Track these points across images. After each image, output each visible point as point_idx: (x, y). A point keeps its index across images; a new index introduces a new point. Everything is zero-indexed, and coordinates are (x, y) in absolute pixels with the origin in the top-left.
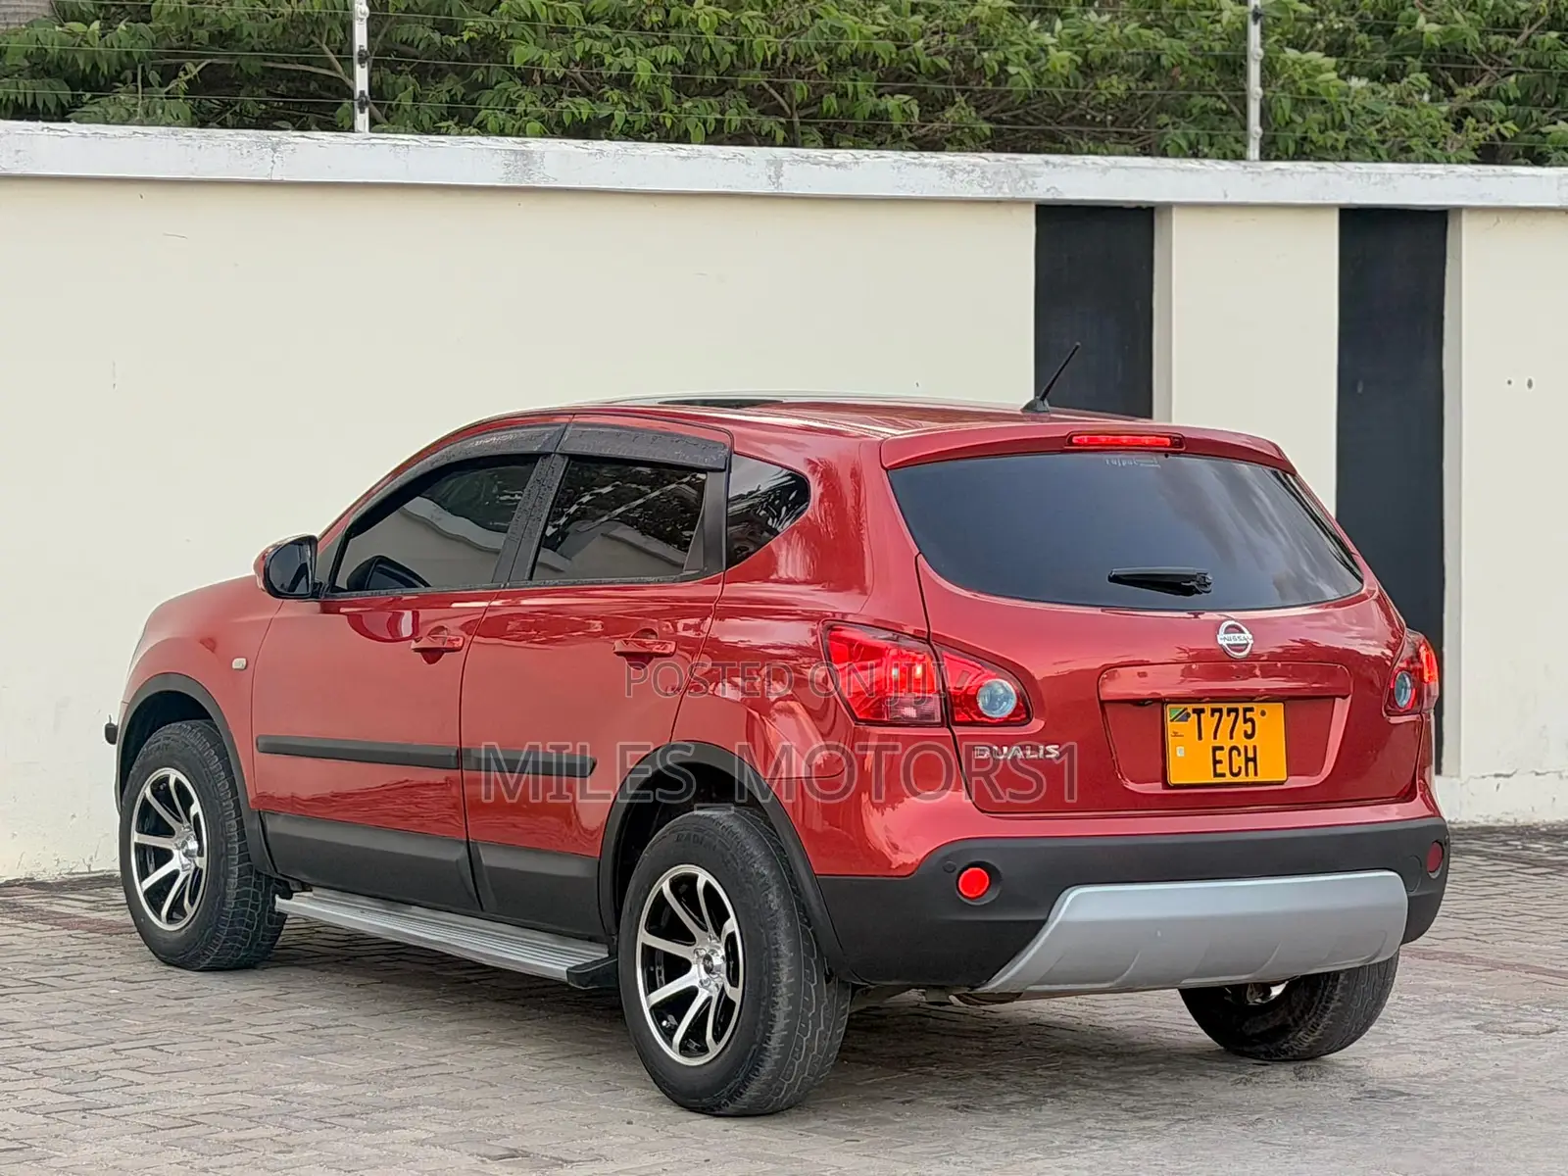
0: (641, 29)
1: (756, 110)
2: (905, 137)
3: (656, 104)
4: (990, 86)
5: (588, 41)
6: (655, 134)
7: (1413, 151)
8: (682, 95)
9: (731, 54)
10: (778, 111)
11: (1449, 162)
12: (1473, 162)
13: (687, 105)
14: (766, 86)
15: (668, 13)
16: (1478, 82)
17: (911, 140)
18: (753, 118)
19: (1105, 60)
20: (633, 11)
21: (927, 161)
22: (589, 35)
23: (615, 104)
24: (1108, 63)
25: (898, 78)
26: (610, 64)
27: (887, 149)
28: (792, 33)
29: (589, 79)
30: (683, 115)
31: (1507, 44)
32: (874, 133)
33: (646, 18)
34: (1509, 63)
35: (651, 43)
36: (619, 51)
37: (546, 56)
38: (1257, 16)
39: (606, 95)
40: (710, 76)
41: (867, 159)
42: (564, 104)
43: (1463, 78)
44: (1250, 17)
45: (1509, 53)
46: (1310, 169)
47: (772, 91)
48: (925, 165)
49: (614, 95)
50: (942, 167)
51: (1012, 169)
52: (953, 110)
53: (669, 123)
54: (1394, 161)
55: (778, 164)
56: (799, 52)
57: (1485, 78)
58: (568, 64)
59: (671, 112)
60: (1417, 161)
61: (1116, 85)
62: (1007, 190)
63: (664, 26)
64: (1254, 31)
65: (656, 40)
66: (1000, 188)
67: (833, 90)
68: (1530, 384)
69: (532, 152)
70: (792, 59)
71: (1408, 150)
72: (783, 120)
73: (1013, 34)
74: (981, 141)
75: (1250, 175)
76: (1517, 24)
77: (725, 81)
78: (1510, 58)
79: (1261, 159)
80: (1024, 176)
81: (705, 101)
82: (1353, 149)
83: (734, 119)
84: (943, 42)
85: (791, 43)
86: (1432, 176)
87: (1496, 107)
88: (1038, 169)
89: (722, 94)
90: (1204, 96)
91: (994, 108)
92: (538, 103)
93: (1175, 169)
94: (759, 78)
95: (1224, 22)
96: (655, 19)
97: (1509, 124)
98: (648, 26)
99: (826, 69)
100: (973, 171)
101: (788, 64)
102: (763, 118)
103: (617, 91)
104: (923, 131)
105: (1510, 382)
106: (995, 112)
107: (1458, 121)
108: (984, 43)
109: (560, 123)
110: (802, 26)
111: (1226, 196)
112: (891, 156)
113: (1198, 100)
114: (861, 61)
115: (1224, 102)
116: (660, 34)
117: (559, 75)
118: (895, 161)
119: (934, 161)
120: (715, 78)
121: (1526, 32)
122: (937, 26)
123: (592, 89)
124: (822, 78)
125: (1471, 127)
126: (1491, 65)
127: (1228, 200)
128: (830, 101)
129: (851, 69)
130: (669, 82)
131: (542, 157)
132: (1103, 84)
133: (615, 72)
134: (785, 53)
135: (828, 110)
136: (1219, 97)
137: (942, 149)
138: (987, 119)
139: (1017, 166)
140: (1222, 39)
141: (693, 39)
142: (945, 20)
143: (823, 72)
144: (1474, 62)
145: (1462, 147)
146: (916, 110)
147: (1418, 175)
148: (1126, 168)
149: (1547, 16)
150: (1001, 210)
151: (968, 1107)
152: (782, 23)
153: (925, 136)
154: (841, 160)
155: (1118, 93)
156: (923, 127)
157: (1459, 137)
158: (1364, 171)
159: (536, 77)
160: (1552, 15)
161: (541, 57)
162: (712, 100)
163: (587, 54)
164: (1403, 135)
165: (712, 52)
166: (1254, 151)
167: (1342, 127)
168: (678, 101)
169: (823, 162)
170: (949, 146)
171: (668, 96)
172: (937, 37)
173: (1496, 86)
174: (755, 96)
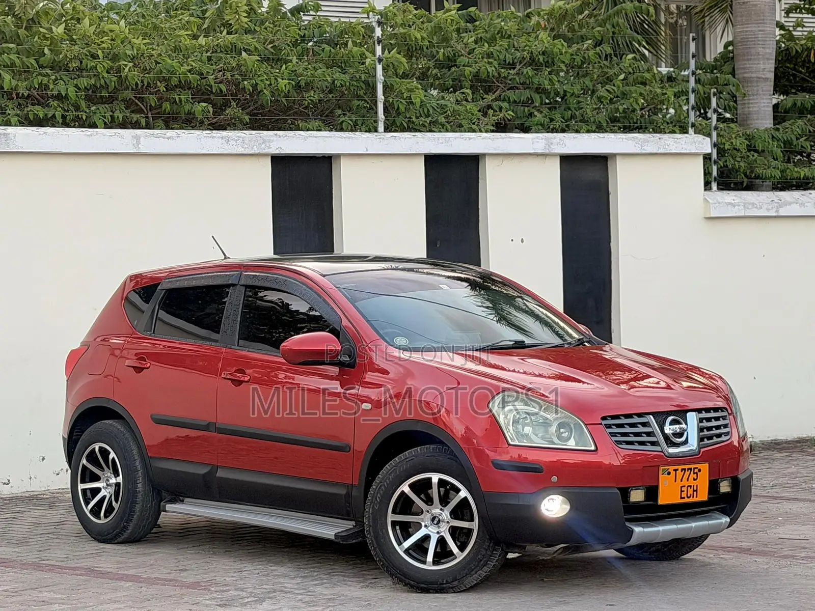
0: (68, 71)
1: (129, 110)
2: (206, 123)
3: (77, 108)
4: (248, 97)
5: (40, 78)
6: (77, 123)
7: (463, 126)
8: (90, 104)
9: (114, 82)
10: (140, 111)
11: (481, 131)
12: (493, 131)
13: (93, 108)
14: (134, 98)
15: (81, 62)
16: (495, 92)
17: (209, 125)
18: (128, 115)
19: (307, 84)
20: (63, 62)
21: (215, 135)
22: (40, 74)
23: (55, 108)
24: (309, 86)
25: (201, 94)
26: (53, 89)
27: (197, 130)
28: (146, 72)
29: (41, 97)
30: (91, 114)
31: (509, 73)
32: (189, 122)
33: (70, 65)
34: (510, 82)
35: (73, 77)
36: (57, 82)
37: (20, 84)
38: (380, 60)
39: (51, 104)
40: (104, 93)
41: (183, 134)
42: (29, 109)
43: (488, 90)
44: (377, 61)
45: (510, 78)
46: (409, 136)
47: (137, 101)
48: (213, 137)
49: (55, 103)
50: (222, 138)
51: (259, 139)
52: (230, 109)
53: (84, 118)
54: (454, 132)
55: (137, 138)
56: (149, 81)
57: (499, 90)
58: (30, 88)
59: (85, 112)
60: (465, 132)
61: (312, 96)
62: (256, 149)
63: (80, 69)
64: (379, 68)
65: (75, 76)
66: (252, 148)
67: (168, 100)
68: (522, 241)
69: (9, 134)
70: (146, 85)
71: (460, 126)
72: (143, 115)
73: (259, 71)
74: (244, 125)
75: (378, 140)
76: (514, 64)
77: (112, 97)
78: (510, 80)
79: (385, 132)
80: (264, 142)
81: (103, 106)
82: (432, 127)
83: (119, 115)
84: (224, 76)
85: (145, 77)
86: (470, 139)
87: (505, 105)
88: (272, 138)
89: (112, 103)
90: (359, 100)
91: (252, 108)
92: (16, 109)
93: (341, 137)
94: (129, 94)
95: (367, 63)
96: (74, 65)
97: (510, 112)
98: (71, 69)
99: (165, 89)
100: (238, 140)
101: (144, 87)
102: (133, 115)
103: (56, 102)
104: (215, 120)
105: (512, 240)
106: (253, 110)
107: (484, 112)
108: (244, 76)
109: (27, 118)
110: (151, 68)
111: (367, 150)
112: (197, 132)
113: (356, 103)
114: (184, 85)
115: (368, 103)
116: (77, 73)
117: (26, 94)
118: (198, 135)
119: (219, 135)
120: (107, 95)
121: (518, 67)
122: (221, 67)
123: (43, 101)
124: (163, 94)
125: (491, 114)
126: (502, 84)
127: (369, 152)
128: (167, 106)
129: (178, 90)
130: (83, 97)
131: (15, 136)
132: (306, 95)
133: (55, 93)
134: (142, 82)
135: (165, 110)
136: (365, 101)
137: (225, 129)
138: (247, 114)
139: (261, 137)
140: (365, 73)
141: (95, 75)
142: (225, 64)
143: (163, 91)
144: (493, 82)
145: (487, 124)
146: (211, 110)
147: (463, 138)
148: (316, 137)
149: (528, 59)
150: (254, 159)
151: (226, 605)
152: (141, 67)
153: (216, 122)
154: (170, 135)
155: (314, 99)
156: (215, 118)
157: (486, 119)
158: (436, 136)
159: (14, 96)
160: (530, 59)
161: (17, 85)
162: (107, 106)
163: (40, 84)
164: (458, 119)
165: (105, 82)
166: (381, 127)
167: (428, 116)
168: (89, 107)
169: (161, 137)
170: (228, 128)
171: (83, 104)
172: (221, 73)
173: (504, 94)
174: (128, 104)
